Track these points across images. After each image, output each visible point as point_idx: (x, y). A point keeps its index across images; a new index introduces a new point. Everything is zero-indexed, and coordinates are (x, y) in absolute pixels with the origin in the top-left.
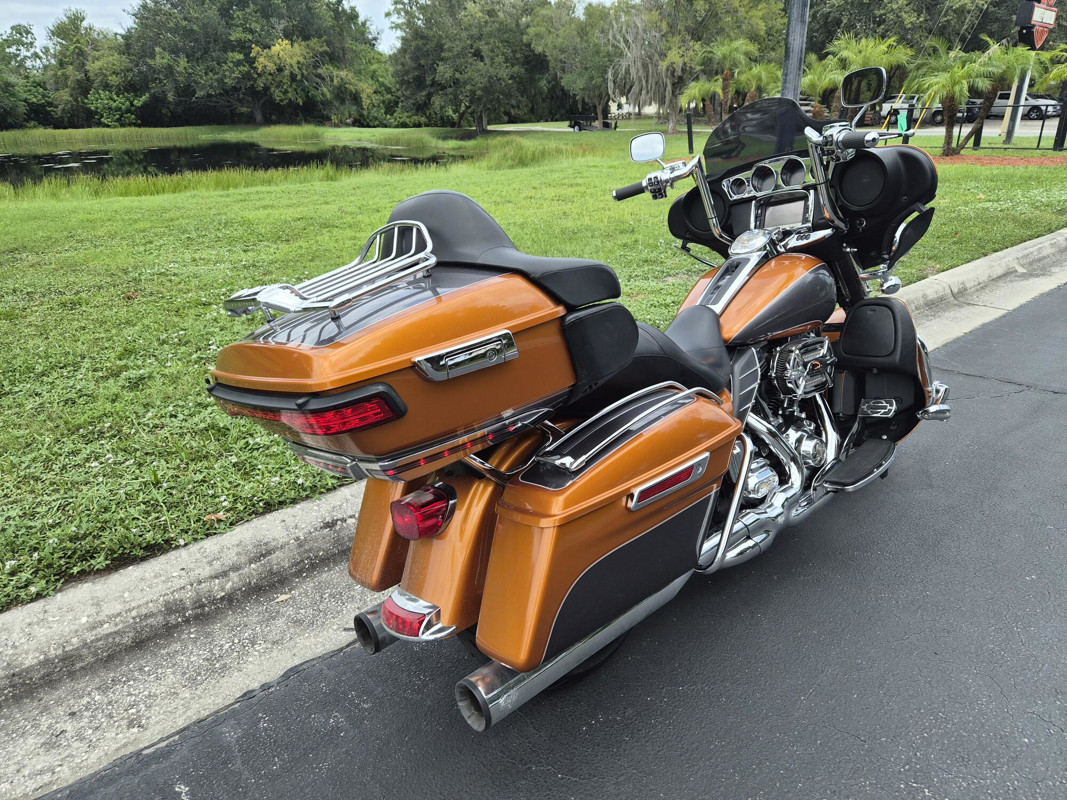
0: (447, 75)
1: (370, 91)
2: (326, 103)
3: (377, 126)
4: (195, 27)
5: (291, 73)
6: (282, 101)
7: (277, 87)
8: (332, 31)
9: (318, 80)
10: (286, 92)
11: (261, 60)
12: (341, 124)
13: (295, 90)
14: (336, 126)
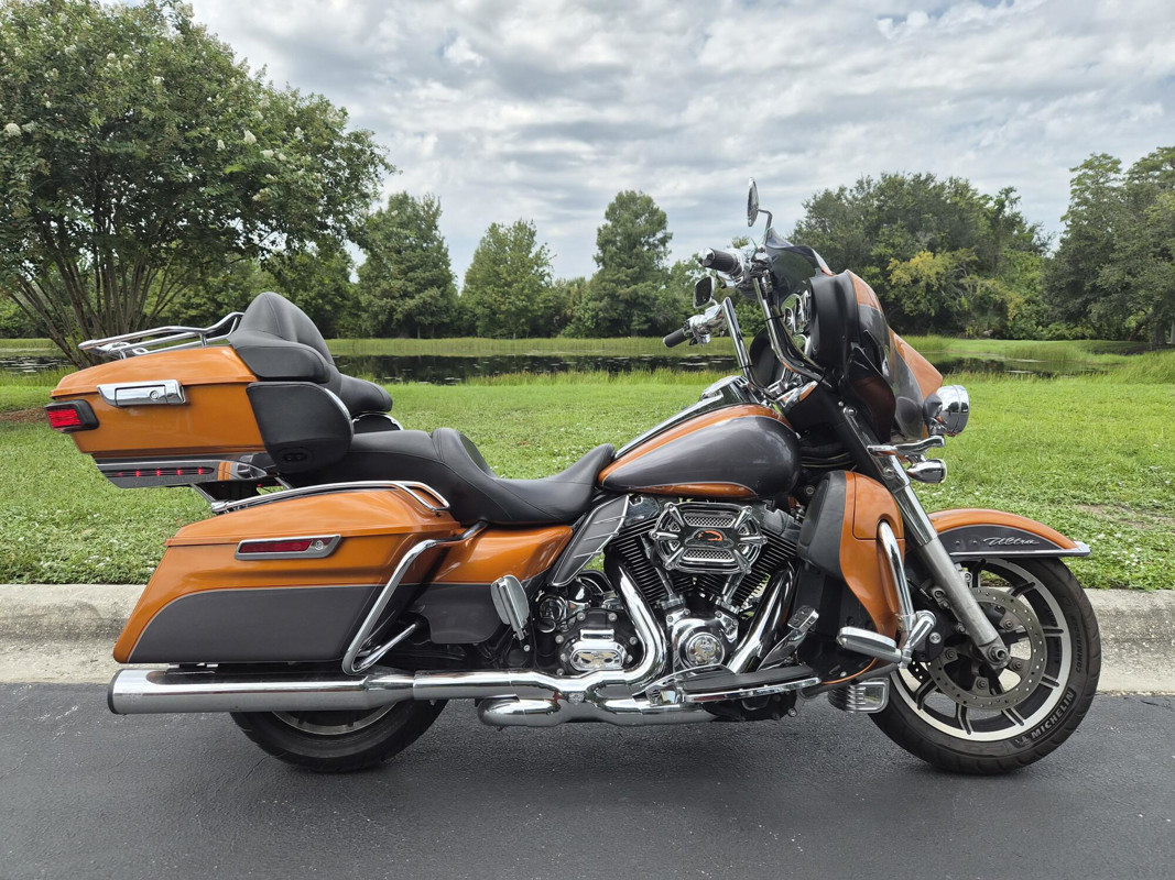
0: (1113, 279)
1: (1020, 300)
2: (965, 315)
3: (1024, 338)
4: (839, 246)
5: (928, 284)
6: (911, 312)
7: (910, 298)
8: (986, 240)
9: (958, 290)
10: (919, 302)
11: (897, 272)
12: (978, 335)
13: (929, 301)
14: (970, 337)
